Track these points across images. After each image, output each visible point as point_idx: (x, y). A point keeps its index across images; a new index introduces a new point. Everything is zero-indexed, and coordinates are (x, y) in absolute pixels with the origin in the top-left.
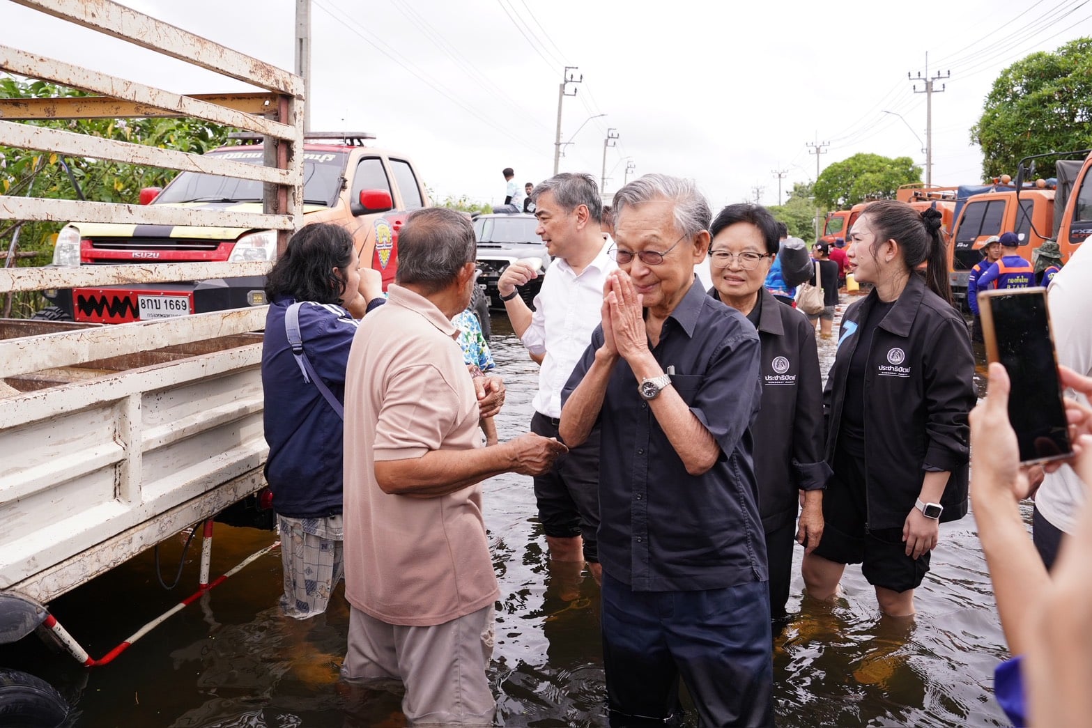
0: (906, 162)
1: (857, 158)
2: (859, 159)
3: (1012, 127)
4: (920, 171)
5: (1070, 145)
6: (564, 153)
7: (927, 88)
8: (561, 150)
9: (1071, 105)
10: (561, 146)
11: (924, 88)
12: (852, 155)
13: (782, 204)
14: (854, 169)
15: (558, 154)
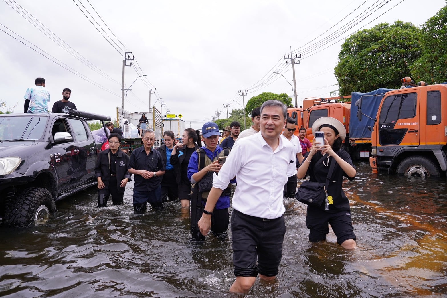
0: (285, 96)
1: (263, 94)
2: (264, 95)
3: (358, 66)
4: (291, 99)
5: (389, 74)
6: (126, 94)
7: (292, 62)
8: (125, 93)
9: (387, 53)
10: (125, 91)
11: (290, 62)
12: (261, 93)
13: (229, 118)
14: (262, 99)
15: (123, 95)
